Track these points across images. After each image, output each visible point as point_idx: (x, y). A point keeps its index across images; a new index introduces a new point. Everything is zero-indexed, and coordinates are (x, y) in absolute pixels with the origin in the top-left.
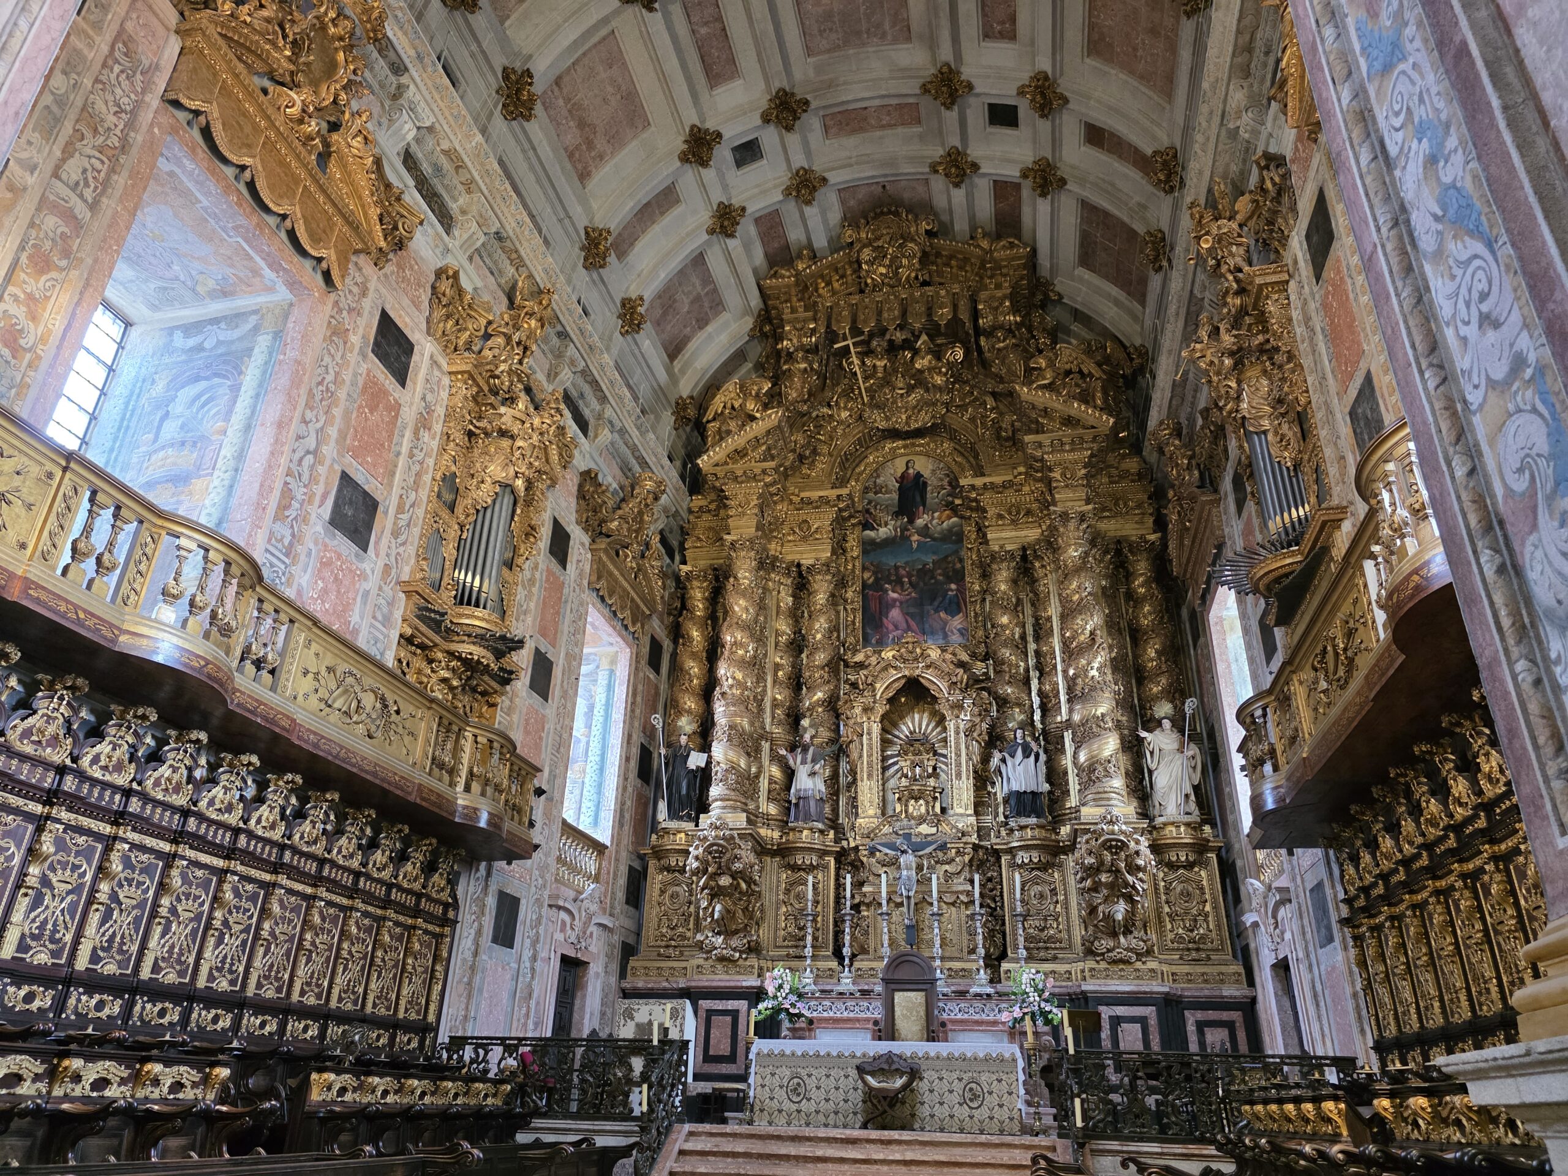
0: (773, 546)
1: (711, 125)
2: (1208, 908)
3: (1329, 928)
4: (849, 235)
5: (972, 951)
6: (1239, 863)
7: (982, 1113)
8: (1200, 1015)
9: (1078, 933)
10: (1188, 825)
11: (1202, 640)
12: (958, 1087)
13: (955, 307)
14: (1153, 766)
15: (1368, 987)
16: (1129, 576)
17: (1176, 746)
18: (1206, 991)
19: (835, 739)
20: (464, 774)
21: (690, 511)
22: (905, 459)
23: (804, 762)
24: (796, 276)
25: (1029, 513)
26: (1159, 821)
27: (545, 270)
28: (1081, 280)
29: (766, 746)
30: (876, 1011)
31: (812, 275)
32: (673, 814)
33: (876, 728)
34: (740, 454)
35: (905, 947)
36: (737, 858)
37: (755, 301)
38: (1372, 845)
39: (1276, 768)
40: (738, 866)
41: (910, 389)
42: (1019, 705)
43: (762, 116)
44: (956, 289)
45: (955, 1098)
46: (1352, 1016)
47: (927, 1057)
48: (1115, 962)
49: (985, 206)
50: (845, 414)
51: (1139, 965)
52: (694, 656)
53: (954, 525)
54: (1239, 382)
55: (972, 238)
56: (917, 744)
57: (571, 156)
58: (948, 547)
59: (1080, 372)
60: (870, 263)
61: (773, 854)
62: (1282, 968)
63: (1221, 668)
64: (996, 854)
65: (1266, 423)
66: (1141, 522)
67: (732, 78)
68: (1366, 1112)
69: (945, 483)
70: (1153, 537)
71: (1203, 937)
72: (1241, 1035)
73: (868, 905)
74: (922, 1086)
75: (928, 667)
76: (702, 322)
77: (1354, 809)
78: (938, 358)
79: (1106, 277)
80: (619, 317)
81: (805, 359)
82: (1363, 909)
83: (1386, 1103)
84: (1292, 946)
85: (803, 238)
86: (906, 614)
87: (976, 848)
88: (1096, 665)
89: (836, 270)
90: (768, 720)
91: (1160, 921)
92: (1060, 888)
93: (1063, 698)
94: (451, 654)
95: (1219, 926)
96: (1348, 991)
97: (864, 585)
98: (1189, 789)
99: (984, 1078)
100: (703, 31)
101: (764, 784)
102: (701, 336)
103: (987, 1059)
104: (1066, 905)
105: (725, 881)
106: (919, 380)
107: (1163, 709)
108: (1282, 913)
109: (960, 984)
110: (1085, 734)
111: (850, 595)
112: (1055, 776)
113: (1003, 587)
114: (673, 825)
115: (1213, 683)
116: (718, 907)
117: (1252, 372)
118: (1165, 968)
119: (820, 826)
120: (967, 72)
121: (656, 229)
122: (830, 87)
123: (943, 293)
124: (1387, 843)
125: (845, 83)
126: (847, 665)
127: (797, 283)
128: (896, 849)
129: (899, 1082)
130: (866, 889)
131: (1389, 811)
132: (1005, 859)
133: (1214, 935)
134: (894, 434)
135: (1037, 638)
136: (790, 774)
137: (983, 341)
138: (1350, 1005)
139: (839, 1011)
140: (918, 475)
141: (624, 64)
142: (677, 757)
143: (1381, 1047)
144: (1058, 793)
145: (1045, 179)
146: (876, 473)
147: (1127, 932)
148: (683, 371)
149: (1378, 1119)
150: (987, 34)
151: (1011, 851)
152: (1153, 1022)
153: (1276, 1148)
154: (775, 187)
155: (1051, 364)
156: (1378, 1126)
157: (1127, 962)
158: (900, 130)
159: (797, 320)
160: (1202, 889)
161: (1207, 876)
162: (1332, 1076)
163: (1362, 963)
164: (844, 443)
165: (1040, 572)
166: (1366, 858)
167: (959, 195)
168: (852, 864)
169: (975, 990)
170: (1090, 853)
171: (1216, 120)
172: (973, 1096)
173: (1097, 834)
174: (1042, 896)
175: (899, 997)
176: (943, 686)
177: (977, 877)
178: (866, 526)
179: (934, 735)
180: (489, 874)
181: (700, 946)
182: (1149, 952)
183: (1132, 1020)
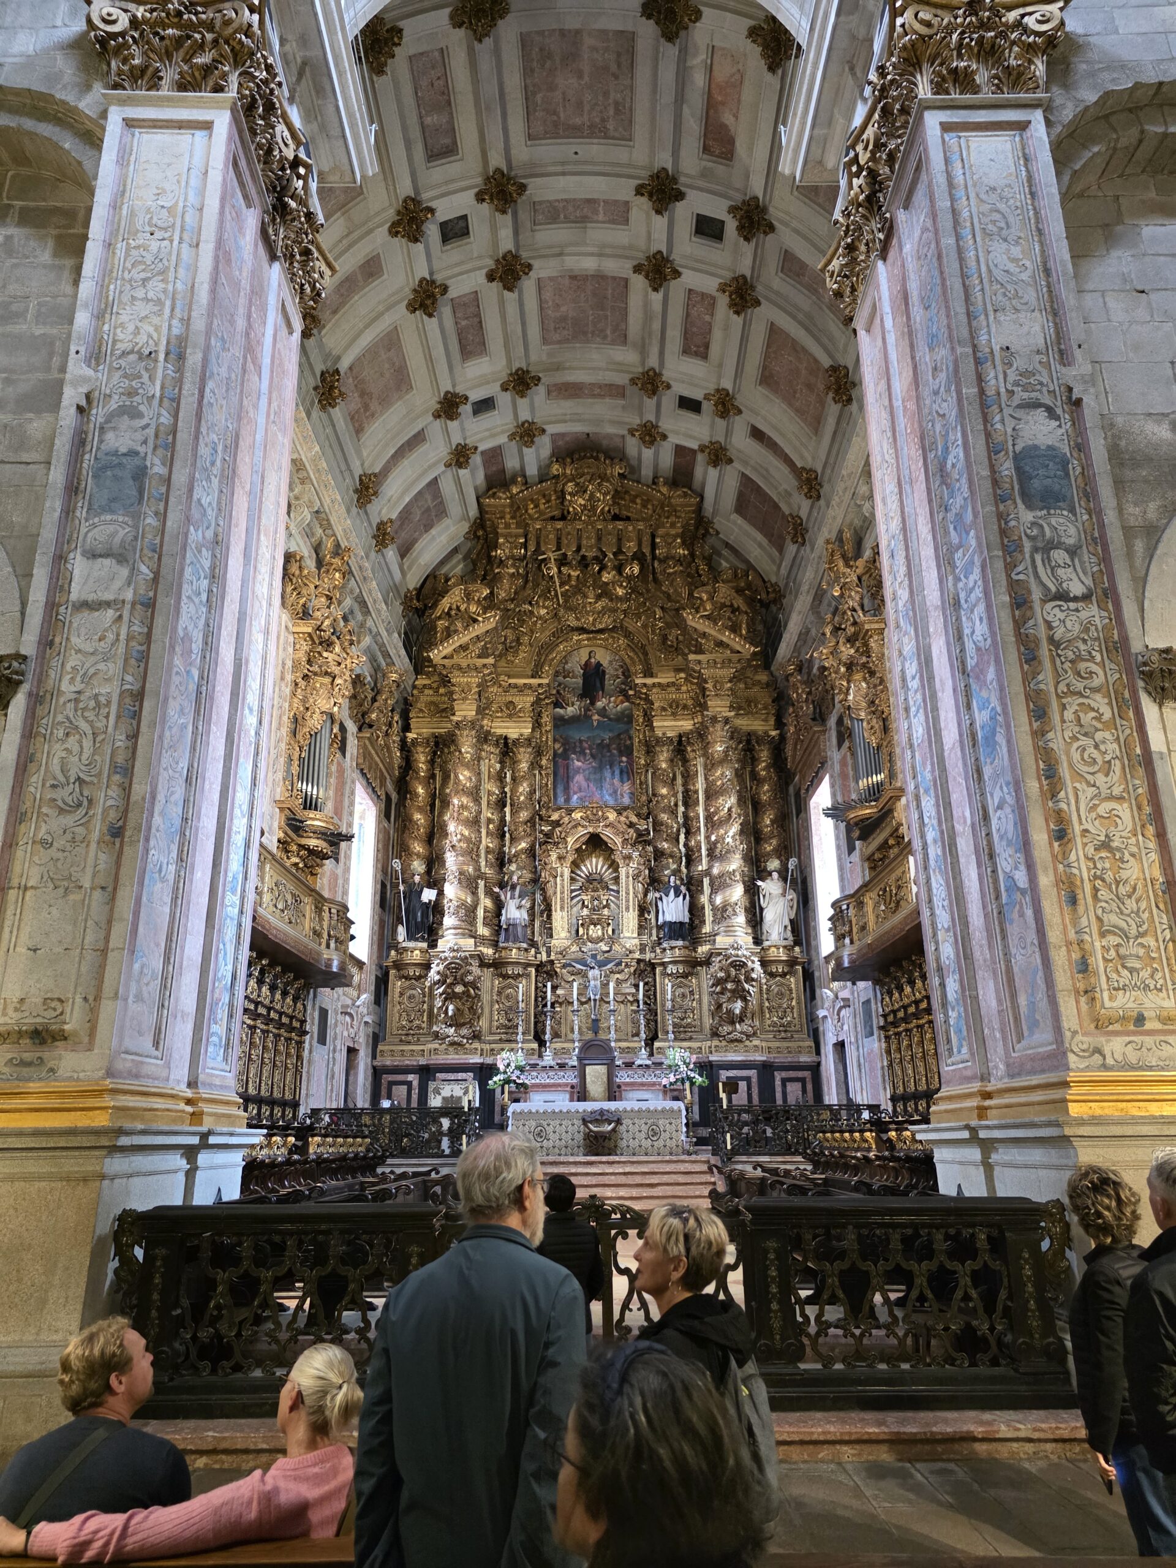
0: (485, 722)
1: (460, 389)
2: (794, 1003)
3: (871, 1027)
4: (556, 469)
5: (637, 1034)
6: (816, 974)
7: (661, 1143)
8: (784, 1074)
9: (708, 1021)
10: (785, 947)
11: (802, 815)
12: (644, 1128)
13: (640, 545)
14: (763, 905)
15: (890, 1065)
16: (754, 760)
17: (780, 891)
18: (789, 1059)
19: (535, 881)
20: (325, 936)
21: (414, 687)
22: (588, 650)
23: (512, 897)
24: (511, 498)
25: (685, 707)
26: (766, 944)
27: (344, 530)
28: (735, 523)
29: (481, 883)
30: (571, 1078)
31: (524, 499)
32: (411, 937)
33: (567, 872)
34: (464, 648)
35: (589, 1035)
36: (469, 972)
37: (473, 512)
38: (901, 989)
39: (852, 942)
40: (470, 978)
41: (598, 597)
42: (672, 856)
43: (502, 386)
44: (641, 526)
45: (643, 1135)
46: (880, 1079)
47: (625, 1111)
48: (732, 1041)
49: (667, 459)
50: (543, 612)
51: (747, 1043)
52: (420, 809)
53: (626, 709)
54: (849, 682)
55: (654, 483)
56: (593, 882)
57: (352, 418)
58: (622, 727)
59: (732, 605)
60: (572, 494)
61: (489, 966)
62: (840, 1046)
63: (815, 840)
64: (653, 966)
65: (863, 715)
66: (765, 720)
67: (480, 354)
68: (884, 1137)
69: (620, 672)
70: (773, 733)
71: (789, 1023)
72: (809, 1087)
73: (561, 1004)
74: (622, 1129)
75: (606, 826)
76: (428, 527)
77: (892, 969)
78: (620, 572)
79: (755, 526)
80: (374, 537)
81: (513, 565)
82: (892, 1023)
83: (894, 1133)
84: (847, 1034)
85: (517, 466)
86: (587, 780)
87: (639, 961)
88: (731, 834)
89: (544, 496)
90: (483, 863)
91: (762, 1012)
92: (696, 991)
93: (704, 852)
94: (302, 847)
95: (800, 1015)
96: (879, 1065)
97: (555, 754)
98: (787, 923)
99: (661, 1122)
100: (464, 323)
101: (480, 913)
102: (426, 537)
103: (663, 1111)
104: (700, 1001)
105: (459, 989)
106: (605, 592)
107: (774, 864)
108: (843, 1012)
109: (628, 1058)
110: (719, 884)
111: (544, 762)
112: (695, 910)
113: (664, 765)
114: (411, 944)
115: (809, 847)
116: (451, 1007)
117: (858, 676)
118: (764, 1044)
119: (525, 945)
120: (667, 375)
121: (406, 462)
122: (558, 369)
123: (630, 528)
124: (908, 989)
125: (570, 368)
126: (541, 819)
127: (511, 505)
128: (586, 965)
129: (610, 1128)
130: (559, 992)
131: (911, 973)
132: (658, 970)
133: (796, 1021)
134: (582, 630)
135: (686, 804)
136: (499, 906)
137: (656, 564)
138: (879, 1073)
139: (543, 1079)
140: (599, 664)
141: (401, 347)
142: (413, 893)
143: (894, 1099)
144: (697, 922)
145: (717, 456)
146: (565, 660)
147: (741, 1021)
148: (410, 568)
149: (889, 1140)
150: (686, 351)
151: (664, 965)
152: (754, 1080)
153: (842, 1156)
154: (503, 432)
155: (711, 598)
156: (890, 1145)
157: (740, 1041)
158: (607, 400)
159: (510, 535)
160: (791, 990)
161: (794, 982)
162: (866, 1115)
163: (888, 1052)
164: (542, 636)
165: (692, 755)
166: (896, 995)
167: (648, 454)
168: (547, 973)
169: (638, 1062)
170: (721, 969)
171: (849, 495)
172: (654, 1133)
173: (727, 957)
174: (684, 996)
175: (588, 1069)
176: (618, 841)
177: (641, 984)
178: (557, 704)
179: (608, 875)
180: (315, 996)
181: (436, 1035)
182: (755, 1034)
183: (742, 1079)
